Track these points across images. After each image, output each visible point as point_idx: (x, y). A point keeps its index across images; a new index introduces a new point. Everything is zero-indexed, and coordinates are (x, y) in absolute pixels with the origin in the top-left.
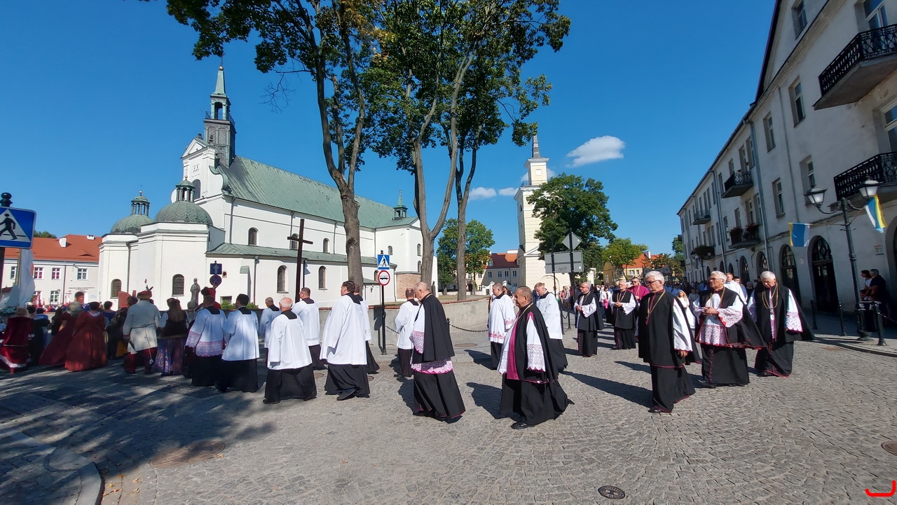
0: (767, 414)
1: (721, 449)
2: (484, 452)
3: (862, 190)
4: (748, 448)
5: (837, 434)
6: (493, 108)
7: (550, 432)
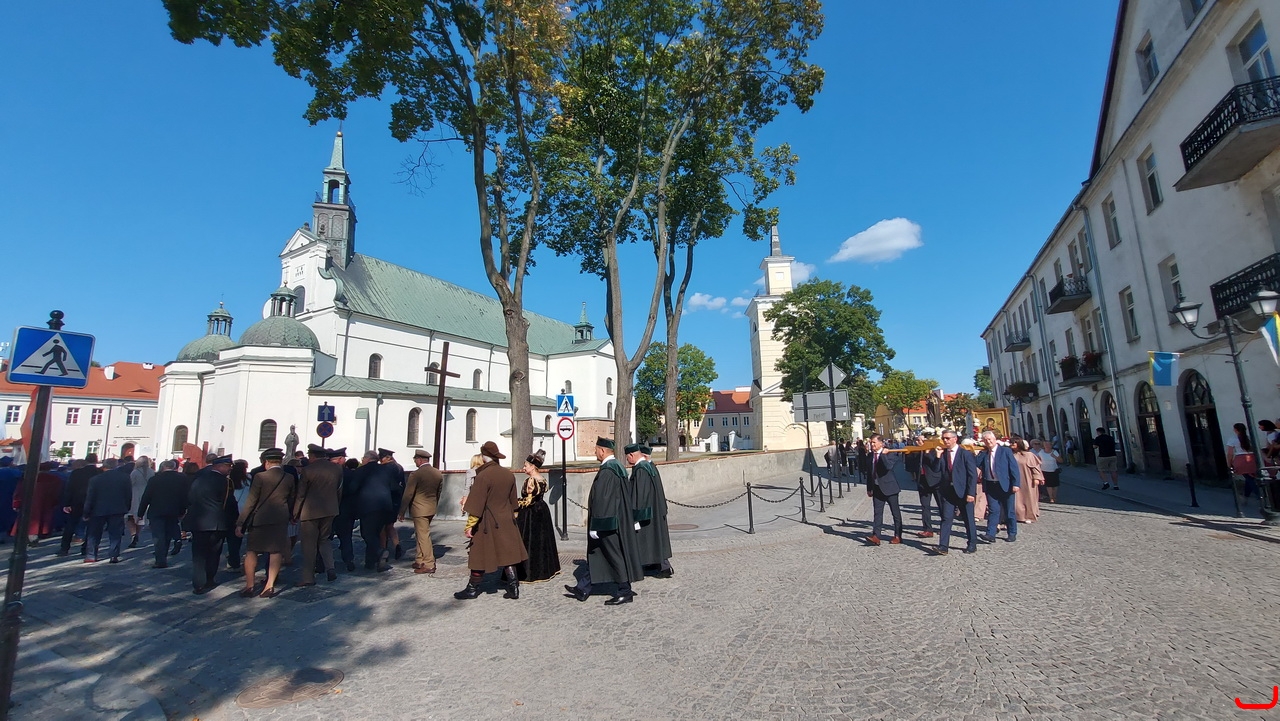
0: (1138, 636)
1: (1074, 691)
2: (722, 691)
3: (1255, 306)
4: (1116, 689)
5: (1249, 670)
6: (718, 189)
7: (818, 662)
